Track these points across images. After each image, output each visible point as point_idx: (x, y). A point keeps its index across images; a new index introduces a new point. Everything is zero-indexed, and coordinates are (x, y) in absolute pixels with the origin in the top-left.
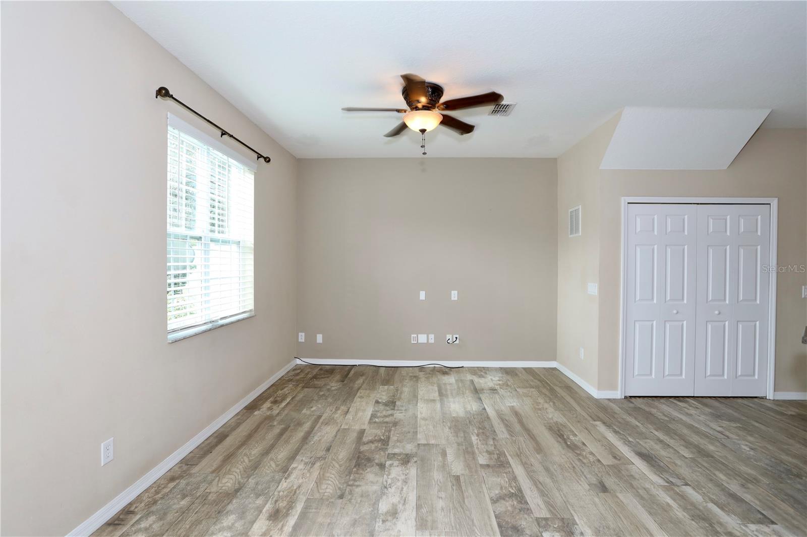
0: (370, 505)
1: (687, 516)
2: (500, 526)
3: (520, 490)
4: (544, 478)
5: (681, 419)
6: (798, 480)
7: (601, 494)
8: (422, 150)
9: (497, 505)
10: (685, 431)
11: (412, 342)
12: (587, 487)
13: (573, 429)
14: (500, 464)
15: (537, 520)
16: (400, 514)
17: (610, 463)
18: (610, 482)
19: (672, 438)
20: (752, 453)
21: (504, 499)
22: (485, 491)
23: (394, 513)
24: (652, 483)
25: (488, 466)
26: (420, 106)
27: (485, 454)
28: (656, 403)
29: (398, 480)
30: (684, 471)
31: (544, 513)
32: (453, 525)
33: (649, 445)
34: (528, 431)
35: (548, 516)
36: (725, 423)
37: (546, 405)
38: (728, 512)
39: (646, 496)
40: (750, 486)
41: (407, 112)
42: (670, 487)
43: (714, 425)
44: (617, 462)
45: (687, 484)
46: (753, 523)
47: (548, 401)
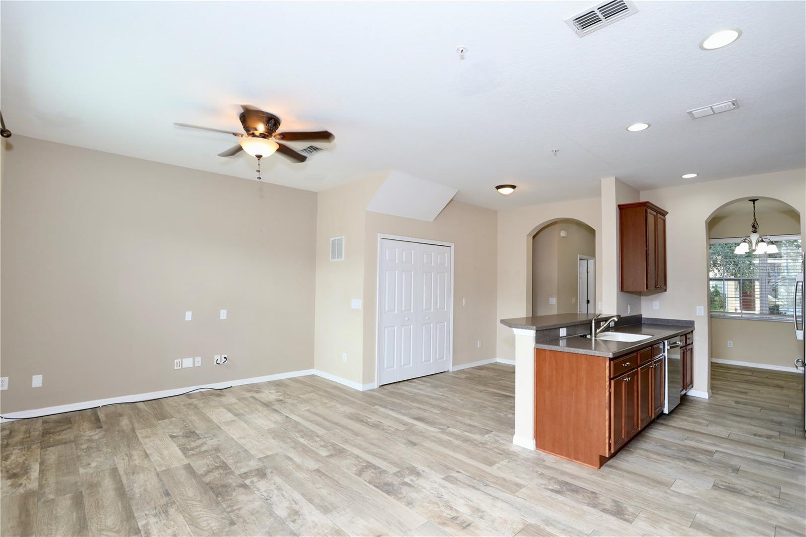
0: (267, 516)
1: (460, 442)
2: (377, 487)
3: (368, 462)
4: (376, 450)
5: (419, 393)
6: (486, 409)
7: (414, 447)
8: (257, 175)
9: (363, 476)
10: (427, 399)
11: (176, 368)
12: (405, 446)
13: (365, 415)
14: (339, 452)
15: (394, 474)
16: (301, 511)
17: (405, 429)
18: (413, 439)
19: (423, 405)
20: (462, 402)
21: (364, 471)
22: (347, 471)
23: (295, 514)
24: (434, 432)
25: (332, 455)
26: (257, 133)
27: (321, 448)
28: (399, 386)
29: (272, 490)
30: (442, 421)
31: (395, 470)
32: (347, 500)
33: (415, 412)
34: (336, 424)
35: (399, 470)
36: (441, 390)
37: (333, 404)
38: (474, 433)
39: (436, 440)
40: (473, 418)
41: (244, 136)
42: (443, 431)
43: (436, 392)
44: (407, 427)
45: (449, 427)
46: (485, 434)
47: (331, 400)
